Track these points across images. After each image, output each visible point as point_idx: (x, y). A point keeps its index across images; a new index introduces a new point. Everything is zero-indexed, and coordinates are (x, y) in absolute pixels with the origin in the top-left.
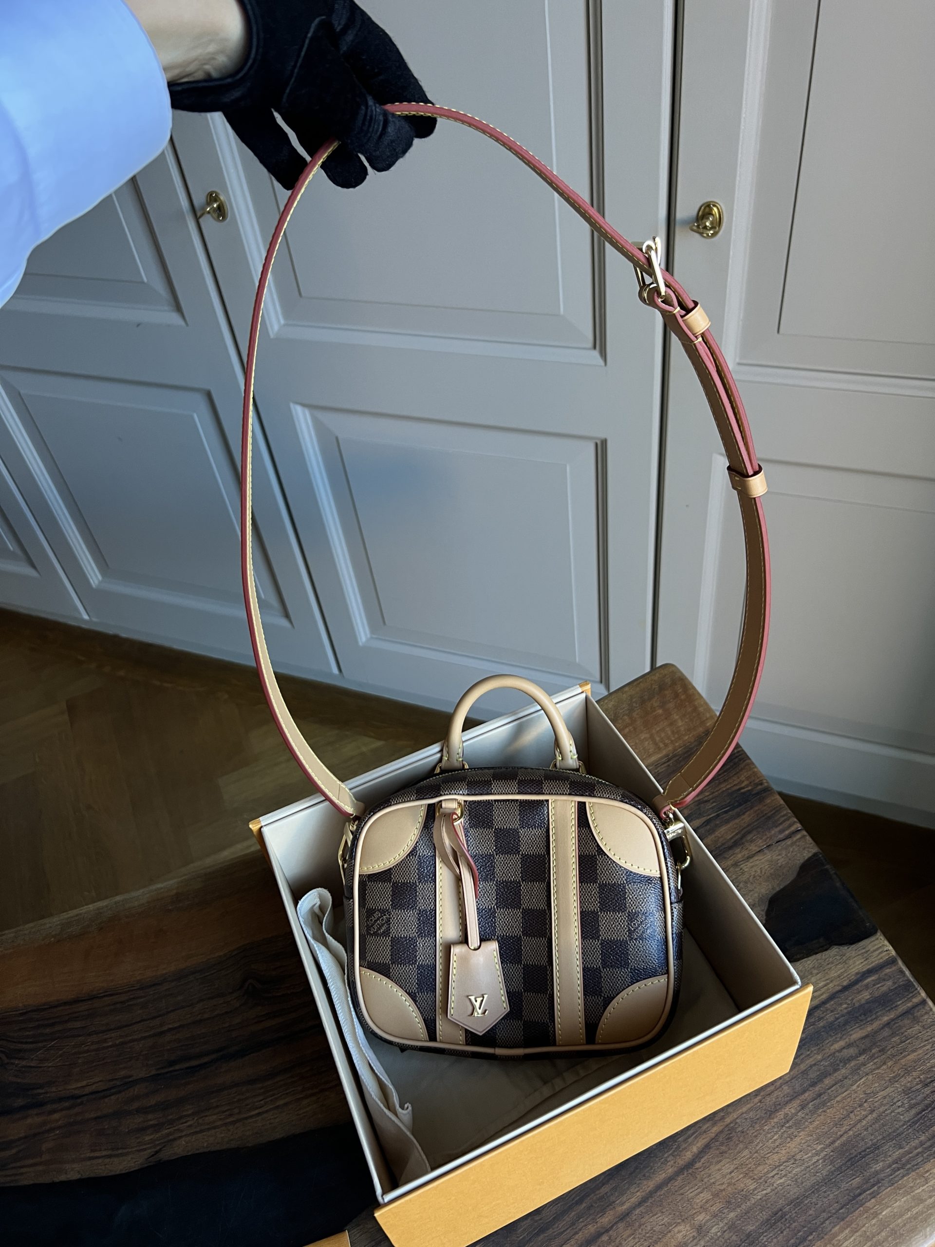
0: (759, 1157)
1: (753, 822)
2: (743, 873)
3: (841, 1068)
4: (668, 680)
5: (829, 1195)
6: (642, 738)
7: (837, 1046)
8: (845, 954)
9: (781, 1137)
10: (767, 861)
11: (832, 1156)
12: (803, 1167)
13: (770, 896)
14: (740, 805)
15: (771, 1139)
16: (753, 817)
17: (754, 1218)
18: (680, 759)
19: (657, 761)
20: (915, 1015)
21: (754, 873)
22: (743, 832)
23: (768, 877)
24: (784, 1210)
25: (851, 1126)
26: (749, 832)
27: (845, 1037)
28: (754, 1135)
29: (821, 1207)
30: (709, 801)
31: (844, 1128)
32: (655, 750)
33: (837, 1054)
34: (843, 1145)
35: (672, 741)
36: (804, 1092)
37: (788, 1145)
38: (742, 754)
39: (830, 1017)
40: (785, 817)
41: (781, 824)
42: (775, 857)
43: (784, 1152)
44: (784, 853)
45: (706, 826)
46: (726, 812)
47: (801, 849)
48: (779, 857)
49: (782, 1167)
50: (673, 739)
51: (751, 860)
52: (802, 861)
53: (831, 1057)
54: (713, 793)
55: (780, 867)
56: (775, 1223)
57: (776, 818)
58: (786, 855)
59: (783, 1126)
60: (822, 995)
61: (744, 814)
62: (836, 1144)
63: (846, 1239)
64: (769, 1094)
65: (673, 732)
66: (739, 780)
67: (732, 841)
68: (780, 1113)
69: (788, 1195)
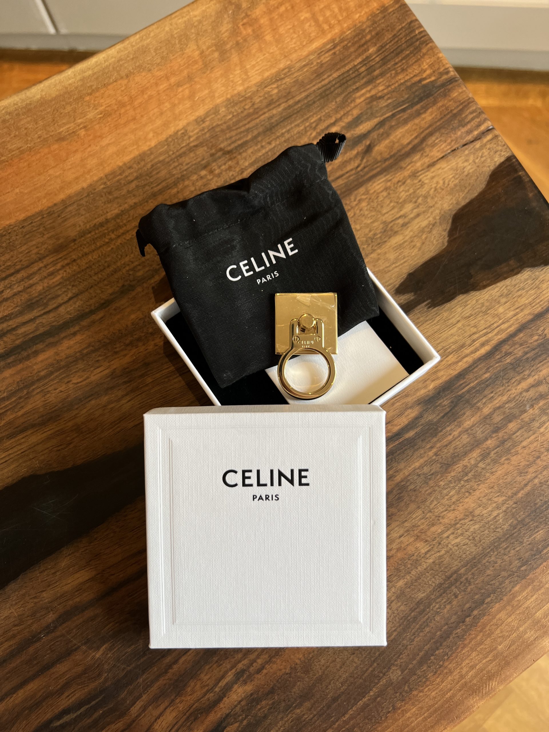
0: (433, 517)
1: (436, 122)
2: (422, 185)
3: (528, 409)
5: (509, 552)
6: (302, 18)
7: (524, 385)
8: (539, 277)
9: (458, 493)
10: (452, 169)
11: (514, 508)
12: (482, 524)
13: (454, 213)
14: (421, 100)
15: (447, 495)
16: (436, 115)
17: (425, 584)
18: (349, 44)
19: (321, 49)
21: (435, 185)
22: (422, 136)
23: (452, 189)
24: (460, 572)
25: (538, 473)
26: (431, 134)
27: (533, 374)
28: (427, 492)
29: (500, 566)
30: (384, 97)
31: (529, 477)
32: (318, 33)
33: (524, 394)
34: (528, 494)
35: (339, 21)
36: (486, 439)
37: (466, 500)
38: (425, 36)
39: (519, 352)
40: (475, 114)
41: (469, 122)
42: (461, 165)
43: (461, 508)
44: (471, 158)
45: (378, 129)
46: (404, 110)
47: (492, 153)
48: (466, 164)
49: (458, 526)
50: (341, 18)
51: (433, 169)
52: (492, 168)
53: (517, 398)
54: (389, 86)
55: (467, 176)
56: (449, 587)
57: (463, 116)
58: (474, 162)
59: (460, 480)
60: (510, 326)
61: (425, 112)
62: (520, 495)
63: (526, 599)
64: (447, 446)
65: (340, 9)
66: (420, 69)
67: (410, 146)
68: (458, 466)
69: (464, 556)
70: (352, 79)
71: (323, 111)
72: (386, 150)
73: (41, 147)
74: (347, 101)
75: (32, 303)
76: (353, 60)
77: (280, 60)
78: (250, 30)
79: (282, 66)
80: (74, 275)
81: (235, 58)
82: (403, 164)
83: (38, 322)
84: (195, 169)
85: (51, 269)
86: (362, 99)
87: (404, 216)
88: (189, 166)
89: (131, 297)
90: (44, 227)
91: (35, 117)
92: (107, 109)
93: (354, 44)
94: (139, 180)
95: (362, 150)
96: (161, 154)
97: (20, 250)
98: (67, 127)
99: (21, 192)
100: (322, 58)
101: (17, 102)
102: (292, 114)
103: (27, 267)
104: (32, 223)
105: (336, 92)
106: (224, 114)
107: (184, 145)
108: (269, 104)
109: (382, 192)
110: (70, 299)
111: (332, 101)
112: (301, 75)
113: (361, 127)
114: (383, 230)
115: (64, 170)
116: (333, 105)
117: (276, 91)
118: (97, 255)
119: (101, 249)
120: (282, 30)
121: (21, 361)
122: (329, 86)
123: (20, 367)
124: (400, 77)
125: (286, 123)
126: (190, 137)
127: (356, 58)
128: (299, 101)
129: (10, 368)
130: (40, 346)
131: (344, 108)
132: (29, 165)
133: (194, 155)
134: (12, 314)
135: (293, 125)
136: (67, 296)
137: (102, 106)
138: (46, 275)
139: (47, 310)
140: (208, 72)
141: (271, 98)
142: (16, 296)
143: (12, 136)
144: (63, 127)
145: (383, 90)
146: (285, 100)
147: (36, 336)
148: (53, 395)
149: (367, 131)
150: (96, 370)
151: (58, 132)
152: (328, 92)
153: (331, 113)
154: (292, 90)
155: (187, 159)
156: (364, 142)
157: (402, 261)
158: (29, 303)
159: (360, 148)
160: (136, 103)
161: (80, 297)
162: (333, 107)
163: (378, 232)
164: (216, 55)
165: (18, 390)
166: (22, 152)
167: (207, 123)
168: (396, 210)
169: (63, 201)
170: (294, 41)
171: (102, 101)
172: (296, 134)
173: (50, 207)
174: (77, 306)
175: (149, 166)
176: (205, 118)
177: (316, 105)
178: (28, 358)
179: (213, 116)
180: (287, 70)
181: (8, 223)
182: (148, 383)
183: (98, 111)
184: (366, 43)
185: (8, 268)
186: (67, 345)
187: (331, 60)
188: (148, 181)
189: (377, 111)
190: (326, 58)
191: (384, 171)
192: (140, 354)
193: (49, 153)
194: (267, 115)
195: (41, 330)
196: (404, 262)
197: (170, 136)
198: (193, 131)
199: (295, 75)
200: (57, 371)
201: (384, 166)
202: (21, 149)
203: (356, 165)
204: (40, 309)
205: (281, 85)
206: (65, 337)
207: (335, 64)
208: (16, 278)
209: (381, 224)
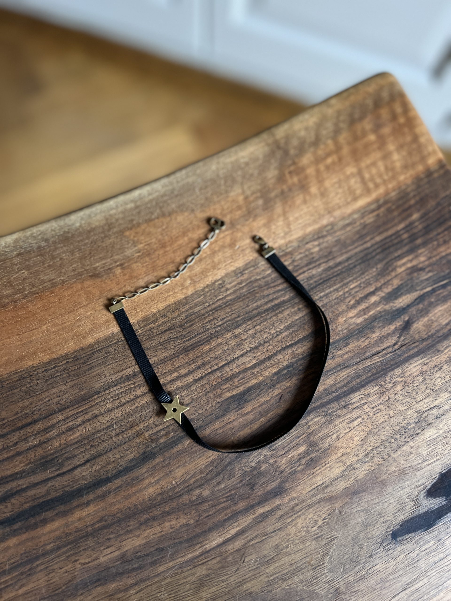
4: (385, 94)
6: (348, 173)
18: (393, 208)
32: (363, 191)
35: (384, 181)
45: (418, 304)
50: (386, 178)
54: (430, 258)
65: (386, 168)
70: (393, 245)
71: (363, 276)
72: (424, 328)
73: (75, 282)
74: (387, 269)
75: (46, 462)
76: (395, 225)
77: (323, 216)
78: (295, 179)
79: (325, 222)
80: (94, 434)
81: (279, 209)
82: (440, 347)
83: (50, 485)
84: (230, 326)
85: (71, 424)
86: (403, 269)
87: (439, 407)
88: (224, 321)
89: (150, 466)
90: (68, 373)
91: (72, 247)
92: (146, 247)
93: (398, 207)
94: (172, 331)
95: (401, 325)
96: (196, 305)
97: (40, 398)
98: (104, 262)
99: (48, 331)
100: (366, 219)
101: (55, 228)
102: (331, 276)
103: (46, 418)
104: (55, 367)
105: (378, 257)
106: (263, 268)
107: (221, 297)
108: (310, 263)
109: (417, 376)
110: (87, 461)
111: (373, 267)
112: (342, 234)
113: (400, 300)
114: (417, 421)
115: (96, 311)
116: (374, 271)
117: (317, 249)
118: (120, 413)
119: (125, 406)
120: (327, 184)
121: (28, 529)
122: (371, 250)
123: (25, 536)
124: (442, 249)
125: (325, 286)
126: (227, 290)
127: (400, 222)
128: (340, 263)
129: (15, 536)
130: (49, 514)
131: (384, 276)
132: (60, 300)
133: (229, 310)
134: (24, 471)
135: (332, 289)
136: (84, 457)
137: (141, 243)
138: (64, 430)
139: (61, 471)
140: (251, 220)
141: (311, 257)
142: (30, 451)
143: (46, 265)
144: (98, 262)
145: (424, 262)
146: (326, 260)
147: (47, 501)
148: (58, 574)
149: (406, 305)
150: (106, 550)
151: (93, 266)
152: (369, 256)
153: (371, 279)
154: (334, 249)
155: (222, 313)
156: (402, 317)
157: (435, 459)
158: (43, 461)
159: (398, 323)
160: (175, 245)
161: (97, 460)
162: (374, 274)
163: (412, 422)
164: (260, 202)
165: (21, 564)
166: (54, 285)
167: (246, 276)
168: (431, 398)
169: (91, 346)
170: (339, 196)
171: (142, 238)
172: (335, 299)
173: (75, 351)
174: (93, 471)
175: (183, 316)
176: (244, 270)
177: (356, 270)
178: (35, 526)
179: (252, 269)
180: (329, 227)
181: (31, 363)
182: (159, 572)
183: (136, 248)
184: (410, 207)
185: (26, 416)
186: (78, 516)
187: (375, 221)
188: (181, 333)
189: (417, 283)
190: (370, 219)
191: (421, 352)
192: (155, 536)
193: (81, 290)
194: (306, 274)
195: (53, 495)
196: (437, 460)
197: (208, 286)
198: (230, 283)
199: (338, 233)
200: (65, 546)
201: (421, 346)
202: (54, 281)
203: (394, 342)
204: (53, 469)
205: (323, 243)
206: (78, 506)
207: (378, 227)
208: (32, 430)
209: (415, 412)
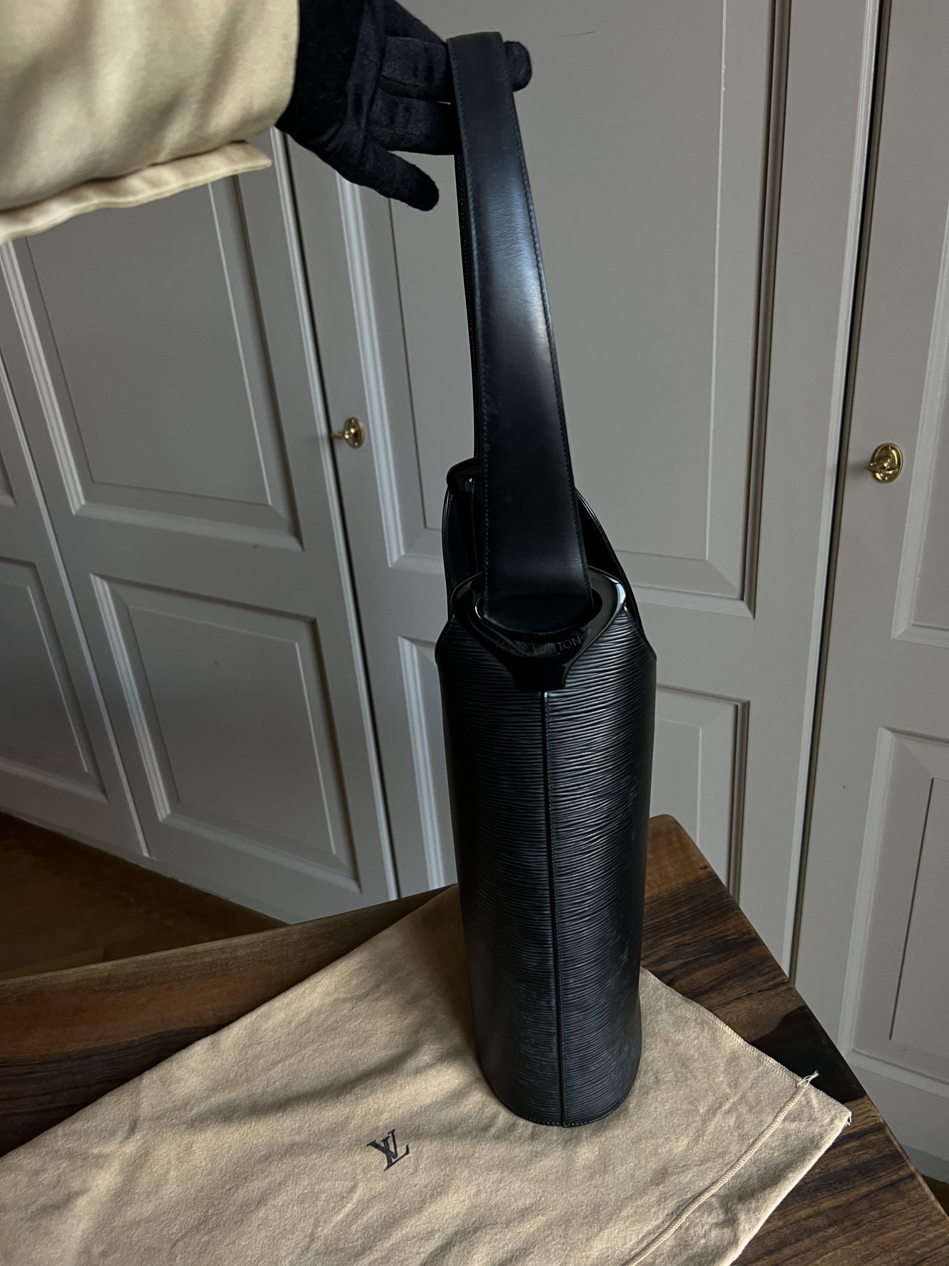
1: (736, 969)
4: (664, 829)
10: (746, 1009)
14: (723, 951)
16: (735, 965)
20: (900, 1189)
22: (722, 978)
30: (690, 944)
40: (772, 968)
41: (766, 974)
42: (754, 1006)
44: (766, 1002)
47: (785, 1001)
48: (759, 1007)
52: (784, 1014)
55: (759, 1016)
57: (761, 968)
58: (768, 1006)
66: (725, 928)
67: (709, 985)
72: (686, 985)
86: (671, 944)
124: (707, 931)
145: (690, 939)
184: (680, 903)
